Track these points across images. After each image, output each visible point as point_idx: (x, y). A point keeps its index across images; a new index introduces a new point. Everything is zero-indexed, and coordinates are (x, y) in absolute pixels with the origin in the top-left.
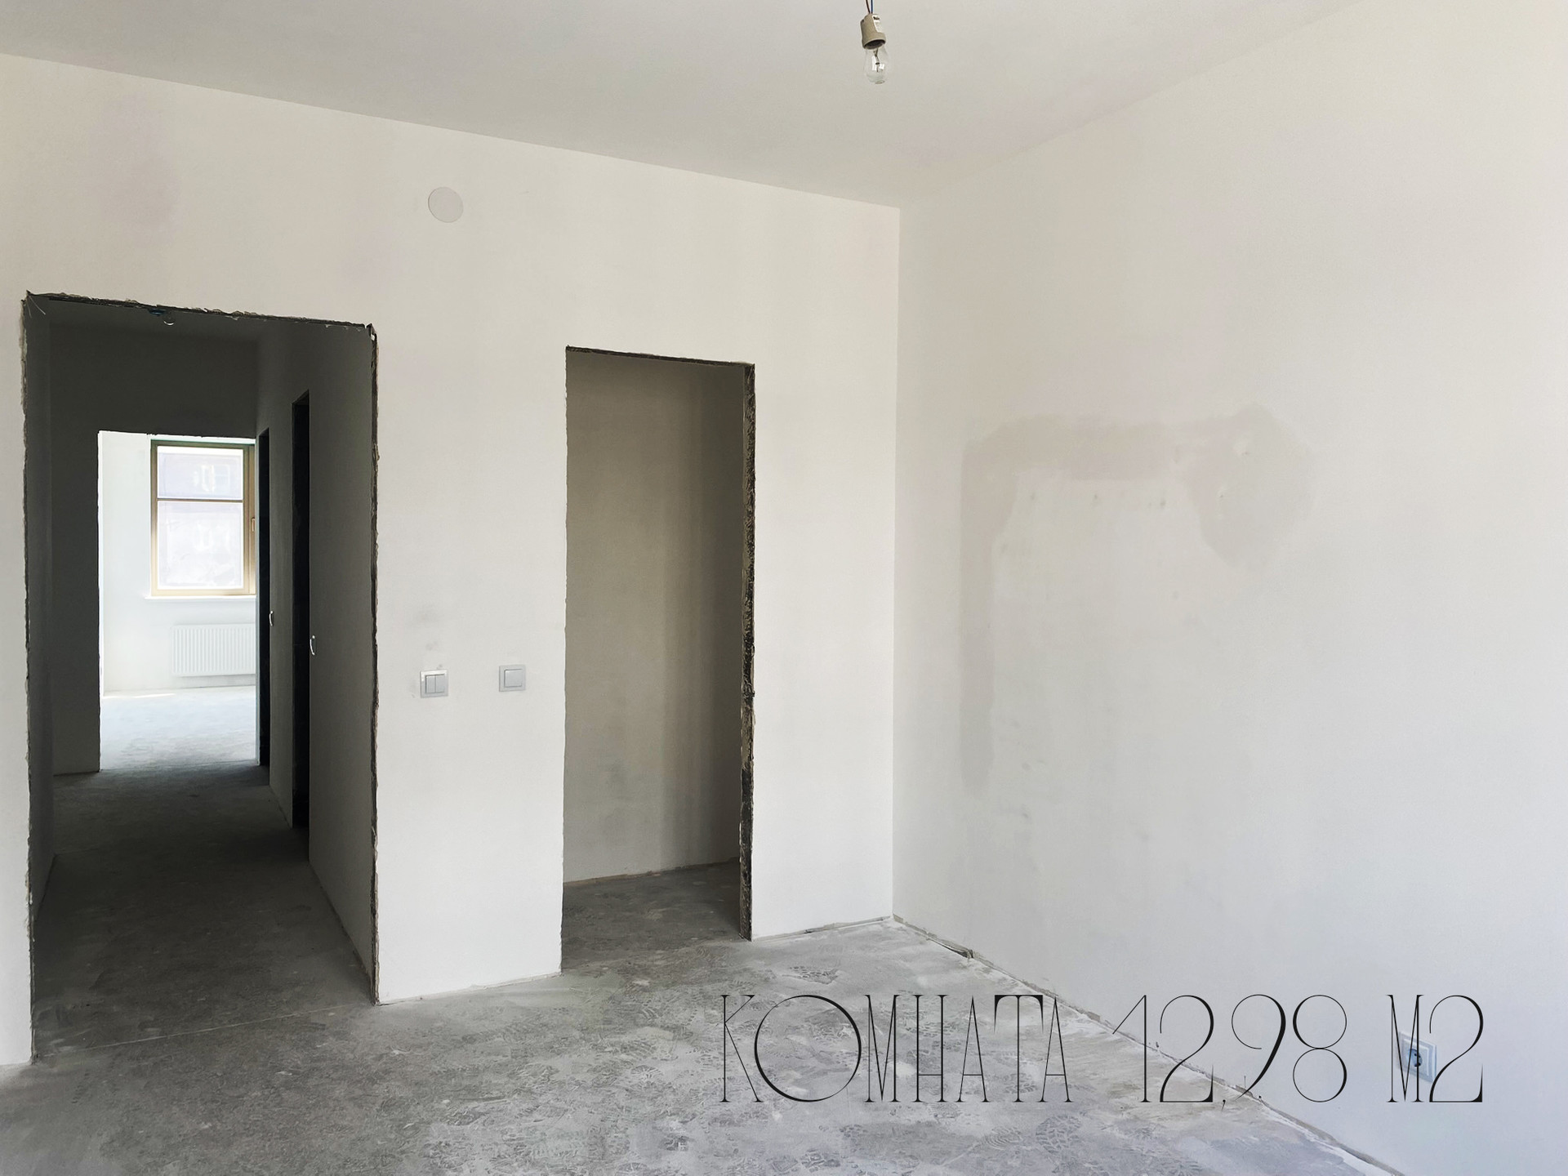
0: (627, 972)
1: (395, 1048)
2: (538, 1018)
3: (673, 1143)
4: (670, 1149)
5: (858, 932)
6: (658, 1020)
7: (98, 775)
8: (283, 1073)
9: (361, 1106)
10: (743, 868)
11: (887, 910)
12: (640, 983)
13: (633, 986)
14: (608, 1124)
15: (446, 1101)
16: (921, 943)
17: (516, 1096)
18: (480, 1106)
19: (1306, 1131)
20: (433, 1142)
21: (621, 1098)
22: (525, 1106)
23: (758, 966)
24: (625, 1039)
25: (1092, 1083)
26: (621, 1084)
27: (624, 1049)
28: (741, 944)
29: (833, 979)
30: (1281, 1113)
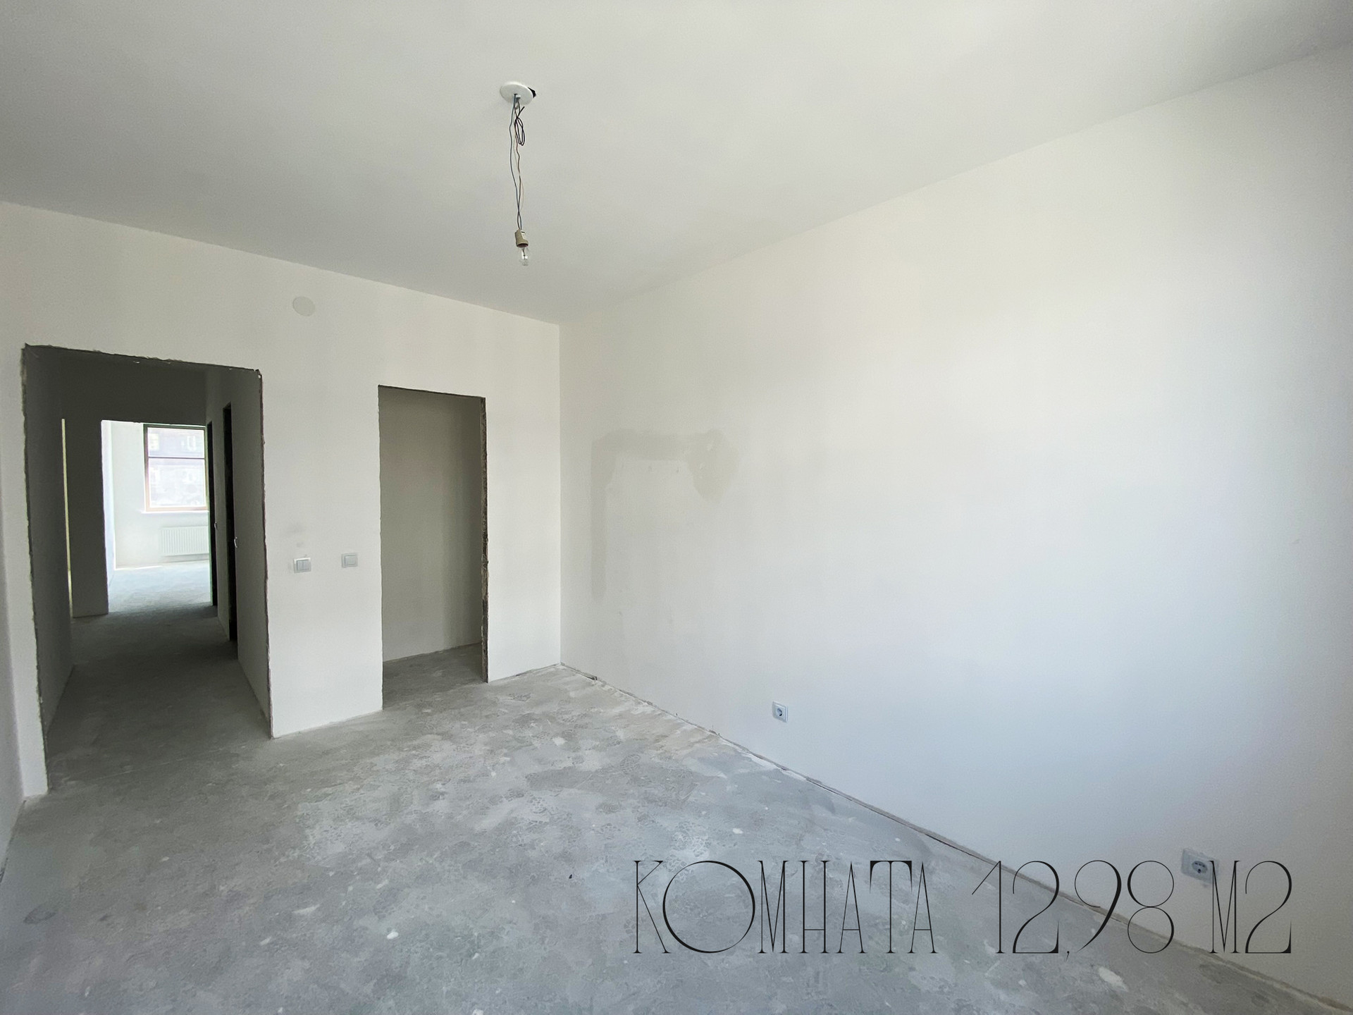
0: (420, 706)
1: (281, 762)
2: (367, 736)
3: (436, 796)
4: (435, 800)
5: (543, 673)
6: (435, 731)
7: (107, 616)
8: (210, 784)
9: (256, 799)
10: (483, 648)
11: (558, 661)
12: (426, 711)
13: (422, 713)
14: (402, 791)
15: (309, 790)
16: (574, 675)
17: (350, 782)
18: (329, 790)
19: (737, 748)
20: (299, 813)
21: (411, 776)
22: (356, 787)
23: (489, 695)
24: (415, 743)
25: (648, 737)
26: (411, 768)
27: (415, 748)
28: (482, 685)
29: (528, 698)
30: (727, 740)
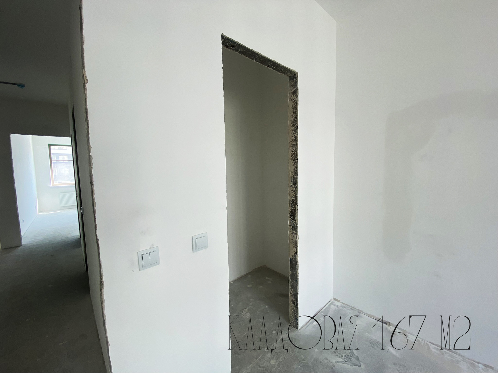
7: (21, 247)
